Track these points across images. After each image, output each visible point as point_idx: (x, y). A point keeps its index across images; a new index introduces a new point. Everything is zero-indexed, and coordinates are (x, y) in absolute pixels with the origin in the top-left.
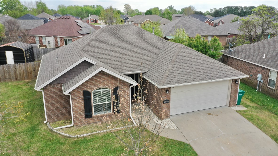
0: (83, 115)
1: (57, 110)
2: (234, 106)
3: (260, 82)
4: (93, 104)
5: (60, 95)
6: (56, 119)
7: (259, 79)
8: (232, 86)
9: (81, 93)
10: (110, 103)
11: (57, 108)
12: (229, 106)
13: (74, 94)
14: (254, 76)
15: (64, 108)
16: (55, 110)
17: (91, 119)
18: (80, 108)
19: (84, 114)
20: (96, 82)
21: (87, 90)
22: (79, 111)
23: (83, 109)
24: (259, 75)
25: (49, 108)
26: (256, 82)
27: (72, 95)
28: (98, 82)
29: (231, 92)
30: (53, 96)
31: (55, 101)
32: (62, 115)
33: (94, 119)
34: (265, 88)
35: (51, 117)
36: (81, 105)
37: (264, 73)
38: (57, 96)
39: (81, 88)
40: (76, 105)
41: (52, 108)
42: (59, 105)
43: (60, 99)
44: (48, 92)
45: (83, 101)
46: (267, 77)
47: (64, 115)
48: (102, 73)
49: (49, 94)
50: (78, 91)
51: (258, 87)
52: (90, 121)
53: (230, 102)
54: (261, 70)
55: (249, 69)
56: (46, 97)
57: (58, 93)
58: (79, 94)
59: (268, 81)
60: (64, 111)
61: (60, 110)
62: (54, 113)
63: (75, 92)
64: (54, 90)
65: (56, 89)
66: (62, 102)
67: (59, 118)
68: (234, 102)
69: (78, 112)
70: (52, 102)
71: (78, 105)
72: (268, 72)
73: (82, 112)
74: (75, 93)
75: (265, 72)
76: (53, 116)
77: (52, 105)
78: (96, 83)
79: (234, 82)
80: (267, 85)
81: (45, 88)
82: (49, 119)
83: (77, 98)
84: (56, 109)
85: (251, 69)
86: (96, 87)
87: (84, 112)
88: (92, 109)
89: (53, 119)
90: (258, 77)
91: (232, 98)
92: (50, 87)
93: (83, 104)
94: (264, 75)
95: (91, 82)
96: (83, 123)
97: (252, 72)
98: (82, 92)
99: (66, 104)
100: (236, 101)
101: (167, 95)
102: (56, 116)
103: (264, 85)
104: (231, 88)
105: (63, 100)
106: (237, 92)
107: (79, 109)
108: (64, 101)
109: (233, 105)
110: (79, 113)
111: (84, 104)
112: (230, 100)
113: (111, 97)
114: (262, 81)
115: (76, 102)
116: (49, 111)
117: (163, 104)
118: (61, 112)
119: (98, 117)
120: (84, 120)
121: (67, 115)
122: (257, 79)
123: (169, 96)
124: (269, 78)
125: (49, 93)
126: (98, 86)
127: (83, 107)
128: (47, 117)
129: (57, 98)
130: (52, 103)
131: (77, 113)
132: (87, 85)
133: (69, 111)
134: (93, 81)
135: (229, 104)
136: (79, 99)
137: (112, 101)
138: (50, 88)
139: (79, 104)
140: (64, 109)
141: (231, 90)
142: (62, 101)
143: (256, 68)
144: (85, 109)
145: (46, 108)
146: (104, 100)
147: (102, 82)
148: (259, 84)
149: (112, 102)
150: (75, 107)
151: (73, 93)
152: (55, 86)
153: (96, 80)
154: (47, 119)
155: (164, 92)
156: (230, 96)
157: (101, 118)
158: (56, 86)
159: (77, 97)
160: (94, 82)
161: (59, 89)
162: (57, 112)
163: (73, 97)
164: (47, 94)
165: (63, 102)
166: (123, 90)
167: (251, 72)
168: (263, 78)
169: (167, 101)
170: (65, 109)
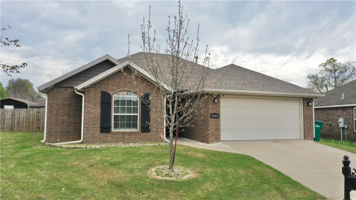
0: (97, 127)
1: (62, 125)
2: (311, 139)
3: (343, 128)
4: (113, 114)
5: (70, 105)
6: (59, 139)
7: (341, 125)
8: (304, 109)
9: (98, 95)
10: (137, 116)
11: (63, 122)
12: (304, 139)
13: (88, 95)
14: (334, 124)
15: (72, 123)
16: (59, 125)
17: (109, 135)
18: (95, 117)
19: (99, 125)
20: (121, 82)
21: (106, 91)
22: (93, 120)
23: (99, 118)
24: (341, 120)
25: (51, 121)
26: (338, 131)
27: (86, 95)
28: (123, 82)
29: (304, 118)
30: (59, 104)
31: (61, 111)
32: (68, 133)
33: (112, 136)
34: (352, 135)
35: (52, 135)
36: (96, 111)
37: (347, 116)
38: (65, 104)
39: (98, 88)
40: (89, 111)
41: (55, 121)
42: (66, 118)
43: (69, 110)
44: (53, 97)
45: (100, 107)
46: (352, 119)
47: (70, 135)
48: (128, 72)
49: (55, 101)
50: (95, 91)
51: (342, 137)
52: (106, 138)
53: (304, 133)
54: (342, 112)
55: (326, 117)
56: (50, 104)
57: (67, 101)
58: (95, 95)
59: (353, 123)
60: (71, 129)
61: (66, 127)
62: (58, 130)
63: (90, 91)
64: (62, 96)
65: (65, 94)
66: (70, 115)
67: (63, 139)
68: (311, 133)
69: (91, 122)
70: (57, 113)
71: (92, 111)
72: (352, 112)
73: (96, 122)
74: (91, 93)
75: (348, 114)
76: (55, 134)
77: (57, 116)
78: (119, 83)
79: (305, 103)
80: (353, 130)
81: (51, 92)
82: (49, 137)
83: (92, 100)
84: (60, 123)
85: (328, 117)
86: (119, 89)
87: (99, 122)
88: (111, 120)
89: (55, 139)
90: (339, 122)
91: (307, 127)
92: (57, 90)
93: (99, 111)
94: (347, 118)
95: (113, 82)
96: (96, 140)
97: (331, 119)
98: (100, 93)
99: (76, 118)
100: (313, 133)
101: (216, 107)
102: (59, 134)
103: (349, 132)
104: (304, 112)
105: (72, 111)
106: (312, 120)
107: (93, 117)
108: (73, 113)
109: (309, 139)
110: (93, 124)
111: (101, 111)
112: (304, 130)
113: (138, 107)
114: (346, 127)
115: (90, 106)
116: (50, 125)
117: (210, 119)
118: (68, 130)
119: (118, 133)
120: (98, 135)
121: (75, 135)
122: (338, 126)
123: (218, 108)
124: (354, 120)
125: (55, 99)
126: (123, 89)
127: (99, 114)
128: (46, 133)
129: (64, 108)
130: (57, 115)
131: (89, 122)
132: (108, 85)
133: (78, 130)
134: (116, 80)
135: (304, 136)
136: (95, 102)
137: (139, 113)
138: (57, 92)
139: (94, 109)
140: (72, 125)
141: (304, 115)
142: (70, 113)
143: (335, 113)
144: (101, 118)
145: (47, 120)
146: (129, 110)
147: (127, 84)
148: (343, 132)
149: (139, 115)
150: (88, 113)
151: (88, 93)
152: (64, 90)
153: (120, 80)
154: (47, 137)
155: (211, 102)
156: (304, 124)
157: (122, 136)
158: (66, 91)
159: (93, 98)
160: (118, 82)
161: (69, 96)
162: (61, 128)
163: (88, 98)
164: (52, 101)
165: (72, 115)
166: (155, 100)
167: (329, 120)
168: (346, 122)
169: (216, 116)
170: (74, 125)
